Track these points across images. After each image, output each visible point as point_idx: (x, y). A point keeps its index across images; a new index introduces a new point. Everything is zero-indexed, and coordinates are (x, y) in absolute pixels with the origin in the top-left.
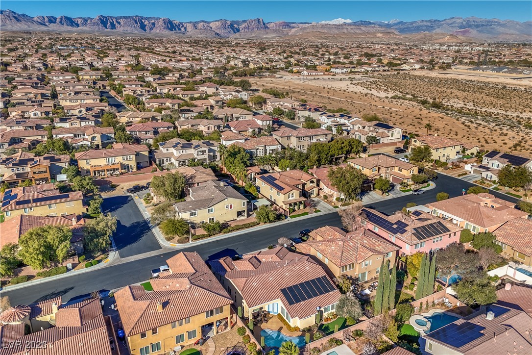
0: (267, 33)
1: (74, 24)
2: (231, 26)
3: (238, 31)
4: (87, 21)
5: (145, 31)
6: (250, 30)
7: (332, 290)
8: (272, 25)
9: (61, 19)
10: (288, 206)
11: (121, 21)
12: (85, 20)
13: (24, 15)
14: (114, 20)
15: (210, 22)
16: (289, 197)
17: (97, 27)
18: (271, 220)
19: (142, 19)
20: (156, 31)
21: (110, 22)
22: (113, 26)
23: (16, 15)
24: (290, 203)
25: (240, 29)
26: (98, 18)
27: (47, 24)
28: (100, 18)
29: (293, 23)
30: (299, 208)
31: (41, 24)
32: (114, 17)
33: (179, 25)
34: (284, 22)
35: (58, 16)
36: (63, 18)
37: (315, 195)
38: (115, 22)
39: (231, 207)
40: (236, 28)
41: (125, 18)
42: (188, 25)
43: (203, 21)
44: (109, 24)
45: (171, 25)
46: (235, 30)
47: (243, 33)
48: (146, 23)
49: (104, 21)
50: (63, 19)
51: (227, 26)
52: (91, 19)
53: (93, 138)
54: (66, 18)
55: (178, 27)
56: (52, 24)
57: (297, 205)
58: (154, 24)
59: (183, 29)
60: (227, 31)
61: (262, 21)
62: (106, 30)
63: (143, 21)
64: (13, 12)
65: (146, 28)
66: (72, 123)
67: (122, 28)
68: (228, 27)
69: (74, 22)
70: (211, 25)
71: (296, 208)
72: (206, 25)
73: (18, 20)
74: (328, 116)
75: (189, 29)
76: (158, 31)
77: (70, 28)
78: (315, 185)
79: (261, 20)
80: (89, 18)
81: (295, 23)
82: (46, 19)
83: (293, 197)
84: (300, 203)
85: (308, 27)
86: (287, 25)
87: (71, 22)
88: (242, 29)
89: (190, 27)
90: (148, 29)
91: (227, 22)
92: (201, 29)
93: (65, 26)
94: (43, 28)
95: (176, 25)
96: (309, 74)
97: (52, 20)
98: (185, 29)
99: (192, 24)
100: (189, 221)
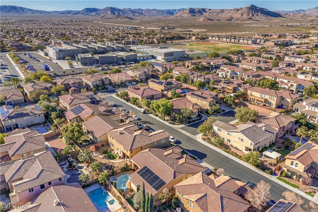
39: (242, 140)
53: (292, 86)
66: (306, 76)
100: (216, 133)
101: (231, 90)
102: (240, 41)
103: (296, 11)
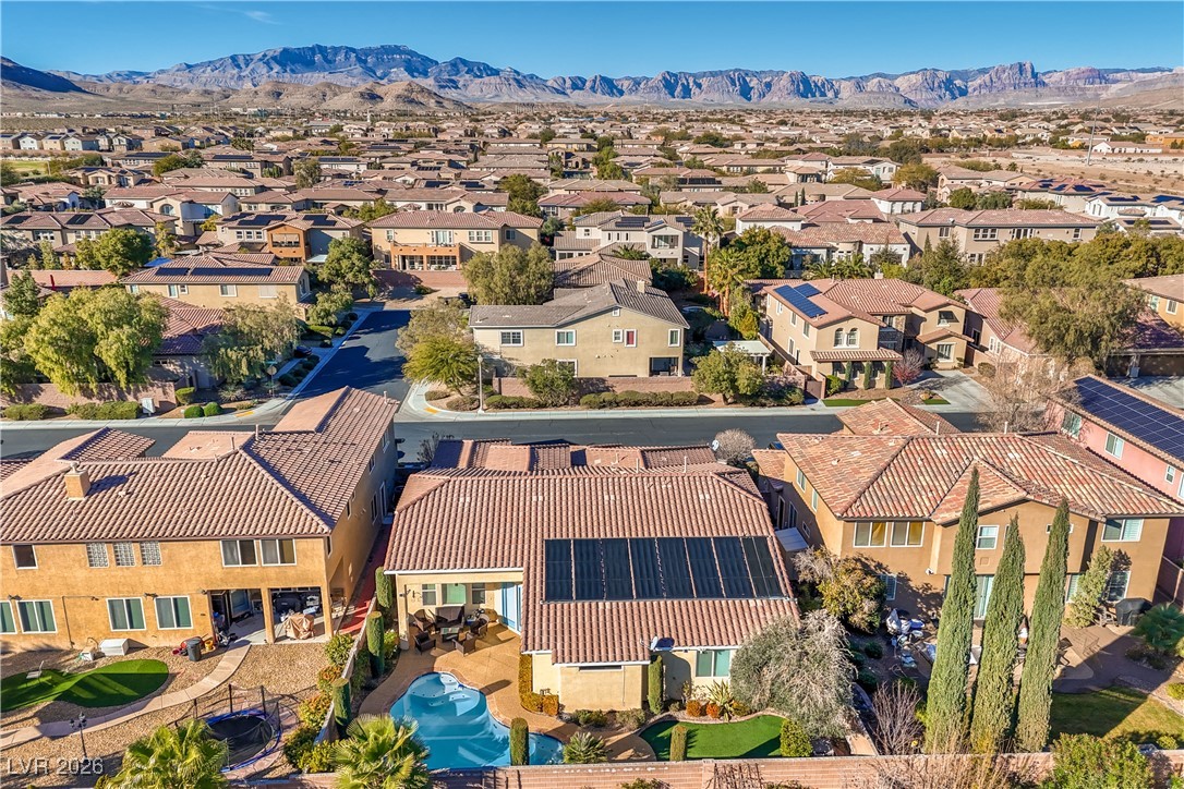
0: (1039, 97)
1: (615, 91)
2: (948, 83)
3: (964, 93)
4: (639, 84)
5: (749, 99)
6: (994, 91)
7: (762, 593)
8: (1056, 76)
9: (594, 81)
10: (828, 369)
11: (704, 82)
12: (637, 83)
13: (532, 77)
14: (691, 80)
15: (897, 77)
16: (837, 342)
17: (656, 95)
18: (742, 391)
19: (747, 75)
20: (772, 99)
21: (683, 84)
22: (687, 92)
23: (520, 77)
24: (835, 358)
25: (970, 90)
26: (660, 78)
27: (568, 91)
28: (664, 78)
29: (1118, 71)
30: (870, 385)
31: (558, 91)
32: (690, 75)
33: (823, 85)
34: (1092, 70)
35: (589, 77)
36: (598, 79)
37: (952, 361)
38: (691, 84)
39: (630, 337)
40: (959, 88)
41: (713, 74)
42: (844, 84)
43: (879, 75)
44: (679, 88)
45: (805, 86)
46: (957, 92)
47: (973, 99)
48: (753, 83)
49: (670, 83)
50: (598, 82)
51: (936, 85)
52: (648, 79)
54: (604, 79)
55: (820, 90)
56: (577, 92)
57: (861, 369)
58: (769, 85)
59: (830, 94)
60: (934, 95)
61: (1029, 70)
62: (672, 100)
63: (748, 79)
64: (515, 71)
65: (752, 93)
67: (703, 96)
68: (940, 87)
69: (616, 87)
70: (897, 83)
71: (860, 380)
72: (884, 83)
73: (520, 85)
74: (1111, 199)
75: (844, 94)
76: (775, 99)
77: (606, 98)
78: (958, 328)
79: (1028, 66)
80: (645, 78)
81: (1124, 70)
82: (569, 83)
83: (851, 342)
84: (877, 365)
85: (1161, 78)
86: (1101, 76)
87: (610, 86)
88: (975, 90)
89: (847, 90)
90: (754, 95)
91: (939, 74)
92: (872, 92)
93: (599, 94)
94: (560, 99)
95: (816, 85)
96: (1117, 150)
97: (578, 84)
98: (837, 94)
99: (853, 81)
100: (497, 357)
101: (297, 244)
102: (23, 146)
103: (118, 75)
